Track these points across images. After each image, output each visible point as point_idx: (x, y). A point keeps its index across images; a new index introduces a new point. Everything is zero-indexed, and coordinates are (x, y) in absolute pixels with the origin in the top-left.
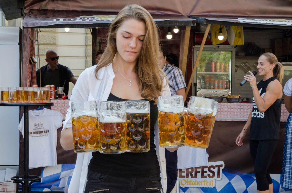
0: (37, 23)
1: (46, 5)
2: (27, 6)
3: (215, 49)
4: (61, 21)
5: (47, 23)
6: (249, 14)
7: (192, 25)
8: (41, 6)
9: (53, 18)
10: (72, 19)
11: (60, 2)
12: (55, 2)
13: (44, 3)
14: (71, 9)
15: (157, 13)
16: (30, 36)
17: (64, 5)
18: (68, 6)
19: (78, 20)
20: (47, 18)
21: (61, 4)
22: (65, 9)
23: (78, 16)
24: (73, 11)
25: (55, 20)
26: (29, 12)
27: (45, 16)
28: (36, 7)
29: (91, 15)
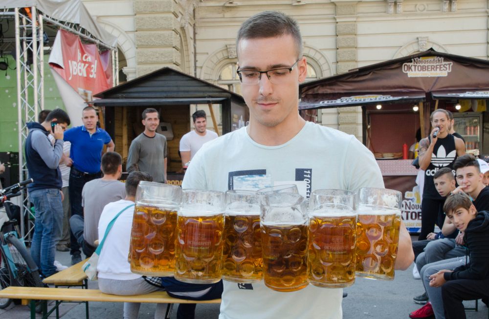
0: (307, 106)
1: (318, 90)
2: (304, 92)
3: (464, 115)
4: (326, 103)
5: (314, 106)
6: (481, 87)
7: (423, 101)
8: (314, 92)
9: (321, 101)
10: (334, 101)
11: (328, 87)
12: (325, 87)
13: (316, 89)
14: (336, 92)
15: (404, 91)
16: (307, 114)
17: (331, 89)
18: (334, 89)
19: (338, 102)
20: (316, 101)
21: (328, 89)
22: (332, 92)
23: (340, 98)
24: (338, 93)
25: (321, 102)
26: (305, 97)
27: (315, 99)
28: (310, 92)
29: (350, 96)
